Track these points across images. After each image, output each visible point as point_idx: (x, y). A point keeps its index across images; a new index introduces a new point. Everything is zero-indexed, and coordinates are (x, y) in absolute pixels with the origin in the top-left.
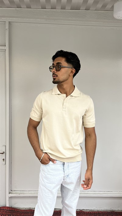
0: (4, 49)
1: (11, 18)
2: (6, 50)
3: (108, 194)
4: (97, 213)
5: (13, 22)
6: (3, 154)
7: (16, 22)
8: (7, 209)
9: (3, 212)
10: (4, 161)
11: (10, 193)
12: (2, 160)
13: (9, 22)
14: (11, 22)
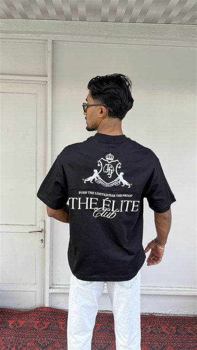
2: (47, 82)
5: (58, 41)
6: (41, 232)
9: (41, 314)
10: (42, 242)
12: (40, 241)
13: (53, 41)
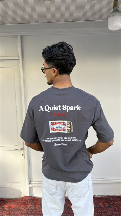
0: (18, 58)
1: (22, 33)
2: (19, 60)
3: (115, 180)
4: (107, 197)
5: (24, 36)
6: (21, 149)
7: (27, 36)
8: (28, 198)
9: (25, 201)
11: (29, 184)
12: (22, 155)
13: (21, 36)
14: (22, 36)
